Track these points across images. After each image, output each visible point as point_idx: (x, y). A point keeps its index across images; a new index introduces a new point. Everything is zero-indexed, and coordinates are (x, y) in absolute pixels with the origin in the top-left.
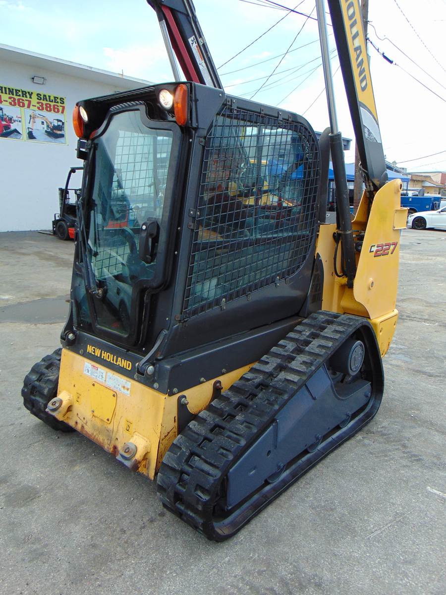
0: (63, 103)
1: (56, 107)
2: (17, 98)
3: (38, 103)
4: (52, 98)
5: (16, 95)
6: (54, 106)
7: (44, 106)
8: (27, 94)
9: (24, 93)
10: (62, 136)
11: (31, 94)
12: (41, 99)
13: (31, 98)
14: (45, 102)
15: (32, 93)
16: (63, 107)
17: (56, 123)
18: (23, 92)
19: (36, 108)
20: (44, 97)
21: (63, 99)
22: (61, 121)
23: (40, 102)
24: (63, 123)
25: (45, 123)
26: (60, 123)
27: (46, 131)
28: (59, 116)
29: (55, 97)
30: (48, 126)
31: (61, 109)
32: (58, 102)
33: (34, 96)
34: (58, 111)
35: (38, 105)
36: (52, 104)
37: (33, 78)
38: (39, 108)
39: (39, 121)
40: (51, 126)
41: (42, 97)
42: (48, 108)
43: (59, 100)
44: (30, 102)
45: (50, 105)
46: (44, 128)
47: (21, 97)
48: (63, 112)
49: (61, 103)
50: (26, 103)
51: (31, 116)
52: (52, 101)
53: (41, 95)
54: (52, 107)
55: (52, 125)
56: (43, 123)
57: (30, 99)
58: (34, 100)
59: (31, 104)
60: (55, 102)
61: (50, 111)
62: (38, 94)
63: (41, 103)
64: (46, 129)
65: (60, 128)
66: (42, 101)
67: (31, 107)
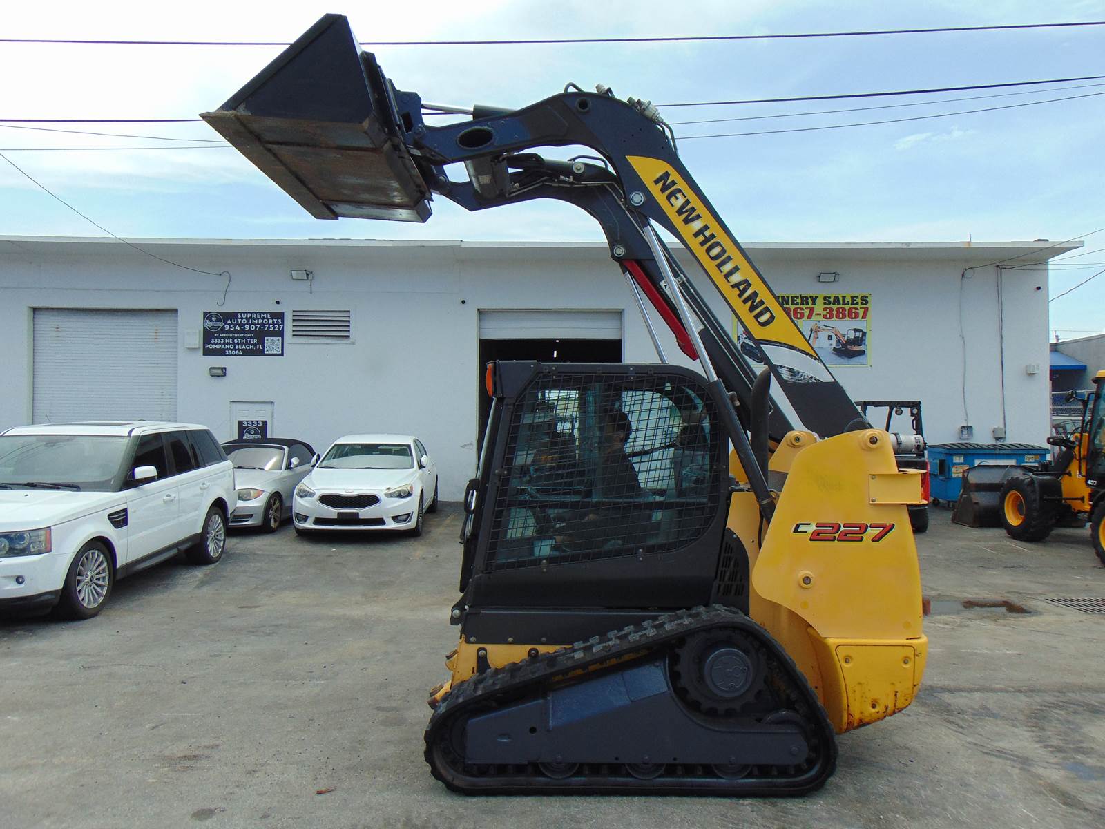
0: (867, 302)
1: (854, 310)
2: (792, 307)
3: (825, 309)
4: (848, 299)
5: (793, 304)
6: (850, 310)
7: (834, 312)
8: (810, 301)
9: (804, 300)
10: (862, 353)
11: (814, 300)
12: (830, 303)
13: (814, 303)
14: (835, 307)
15: (816, 297)
16: (866, 310)
17: (852, 335)
18: (802, 297)
19: (820, 318)
20: (834, 300)
21: (867, 297)
22: (860, 331)
23: (827, 308)
24: (864, 334)
25: (834, 337)
26: (859, 335)
27: (834, 349)
28: (859, 324)
29: (852, 297)
30: (838, 341)
31: (861, 312)
32: (857, 303)
33: (820, 302)
34: (857, 316)
35: (825, 313)
36: (847, 307)
37: (819, 277)
38: (825, 317)
39: (823, 335)
40: (843, 340)
41: (832, 300)
42: (841, 315)
43: (859, 300)
44: (812, 310)
45: (844, 310)
46: (831, 345)
47: (800, 306)
48: (864, 316)
49: (862, 303)
50: (806, 313)
51: (812, 330)
52: (848, 303)
53: (830, 297)
54: (847, 312)
55: (846, 339)
56: (830, 337)
57: (813, 306)
58: (819, 307)
59: (814, 313)
60: (852, 304)
61: (844, 317)
62: (825, 298)
63: (829, 308)
64: (834, 346)
65: (859, 341)
66: (831, 306)
67: (814, 318)
